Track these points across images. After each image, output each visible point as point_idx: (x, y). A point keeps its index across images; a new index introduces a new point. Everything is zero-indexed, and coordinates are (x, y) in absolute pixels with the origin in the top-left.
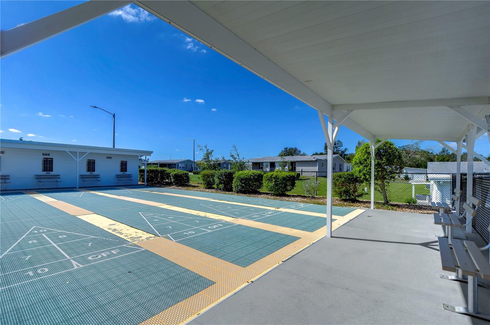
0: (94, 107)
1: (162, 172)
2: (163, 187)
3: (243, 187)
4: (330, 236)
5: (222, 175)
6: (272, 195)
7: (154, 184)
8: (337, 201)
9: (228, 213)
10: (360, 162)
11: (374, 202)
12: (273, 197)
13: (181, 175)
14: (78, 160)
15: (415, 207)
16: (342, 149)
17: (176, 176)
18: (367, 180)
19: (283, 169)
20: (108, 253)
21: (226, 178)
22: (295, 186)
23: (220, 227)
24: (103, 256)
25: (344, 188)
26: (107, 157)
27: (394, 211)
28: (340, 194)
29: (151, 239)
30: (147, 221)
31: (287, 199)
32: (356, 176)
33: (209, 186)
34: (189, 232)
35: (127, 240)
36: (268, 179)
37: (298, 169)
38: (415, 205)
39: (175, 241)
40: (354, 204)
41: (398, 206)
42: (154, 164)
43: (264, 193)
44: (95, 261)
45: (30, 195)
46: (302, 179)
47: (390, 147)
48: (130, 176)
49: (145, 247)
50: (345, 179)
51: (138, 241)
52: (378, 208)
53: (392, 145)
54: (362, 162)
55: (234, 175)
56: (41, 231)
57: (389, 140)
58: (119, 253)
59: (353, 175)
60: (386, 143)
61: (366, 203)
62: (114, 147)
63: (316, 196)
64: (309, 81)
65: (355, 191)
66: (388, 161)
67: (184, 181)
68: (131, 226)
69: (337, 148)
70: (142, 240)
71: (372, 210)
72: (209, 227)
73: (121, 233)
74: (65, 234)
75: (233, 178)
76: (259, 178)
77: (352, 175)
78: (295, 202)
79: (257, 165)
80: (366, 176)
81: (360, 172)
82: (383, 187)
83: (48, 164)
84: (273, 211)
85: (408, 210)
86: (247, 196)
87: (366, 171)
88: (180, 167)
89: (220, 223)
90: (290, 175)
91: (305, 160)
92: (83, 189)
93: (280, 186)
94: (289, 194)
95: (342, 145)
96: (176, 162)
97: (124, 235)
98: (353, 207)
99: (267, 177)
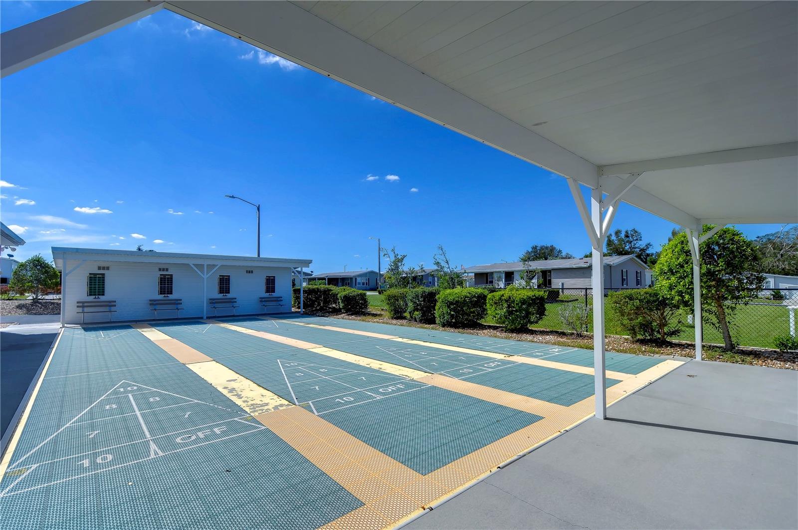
0: (230, 197)
1: (326, 292)
2: (327, 317)
3: (452, 316)
4: (602, 418)
5: (417, 296)
6: (502, 330)
7: (314, 311)
8: (627, 343)
9: (419, 363)
10: (671, 270)
11: (703, 346)
12: (504, 335)
13: (354, 296)
14: (205, 276)
15: (794, 358)
16: (641, 244)
17: (347, 299)
18: (686, 304)
19: (528, 283)
20: (208, 432)
21: (424, 301)
22: (546, 315)
23: (399, 390)
24: (198, 438)
25: (640, 319)
26: (247, 271)
27: (747, 366)
28: (633, 331)
29: (281, 408)
30: (285, 375)
31: (529, 337)
32: (663, 297)
33: (398, 314)
34: (344, 399)
35: (244, 409)
36: (496, 303)
37: (557, 283)
38: (795, 352)
39: (317, 414)
40: (662, 350)
41: (756, 355)
42: (319, 279)
43: (490, 327)
44: (186, 445)
45: (138, 330)
46: (562, 301)
47: (732, 240)
48: (279, 299)
49: (268, 424)
50: (640, 302)
51: (260, 412)
52: (712, 358)
53: (738, 235)
54: (674, 271)
55: (437, 297)
56: (129, 389)
57: (730, 227)
58: (224, 433)
59: (656, 295)
60: (725, 232)
61: (687, 348)
62: (259, 255)
63: (587, 332)
64: (541, 124)
65: (663, 325)
66: (728, 267)
67: (358, 306)
68: (258, 383)
69: (631, 242)
70: (268, 409)
71: (697, 362)
72: (381, 390)
73: (239, 397)
74: (160, 395)
75: (436, 301)
76: (481, 300)
77: (655, 293)
78: (544, 345)
79: (483, 277)
80: (683, 297)
81: (671, 288)
82: (721, 318)
83: (166, 284)
84: (499, 361)
85: (779, 364)
86: (459, 332)
87: (684, 286)
88: (359, 284)
89: (402, 383)
90: (534, 296)
91: (568, 266)
92: (213, 320)
93: (517, 315)
94: (534, 329)
95: (641, 237)
96: (353, 275)
97: (243, 399)
98: (658, 355)
99: (493, 300)
